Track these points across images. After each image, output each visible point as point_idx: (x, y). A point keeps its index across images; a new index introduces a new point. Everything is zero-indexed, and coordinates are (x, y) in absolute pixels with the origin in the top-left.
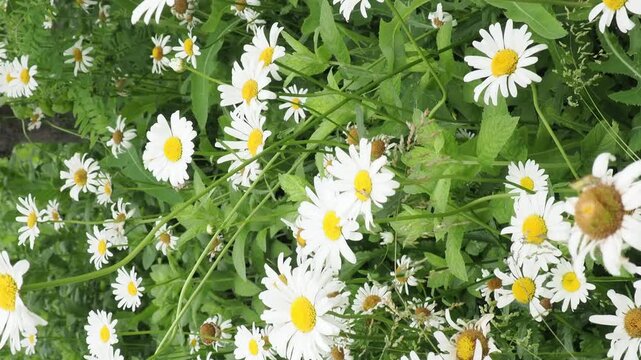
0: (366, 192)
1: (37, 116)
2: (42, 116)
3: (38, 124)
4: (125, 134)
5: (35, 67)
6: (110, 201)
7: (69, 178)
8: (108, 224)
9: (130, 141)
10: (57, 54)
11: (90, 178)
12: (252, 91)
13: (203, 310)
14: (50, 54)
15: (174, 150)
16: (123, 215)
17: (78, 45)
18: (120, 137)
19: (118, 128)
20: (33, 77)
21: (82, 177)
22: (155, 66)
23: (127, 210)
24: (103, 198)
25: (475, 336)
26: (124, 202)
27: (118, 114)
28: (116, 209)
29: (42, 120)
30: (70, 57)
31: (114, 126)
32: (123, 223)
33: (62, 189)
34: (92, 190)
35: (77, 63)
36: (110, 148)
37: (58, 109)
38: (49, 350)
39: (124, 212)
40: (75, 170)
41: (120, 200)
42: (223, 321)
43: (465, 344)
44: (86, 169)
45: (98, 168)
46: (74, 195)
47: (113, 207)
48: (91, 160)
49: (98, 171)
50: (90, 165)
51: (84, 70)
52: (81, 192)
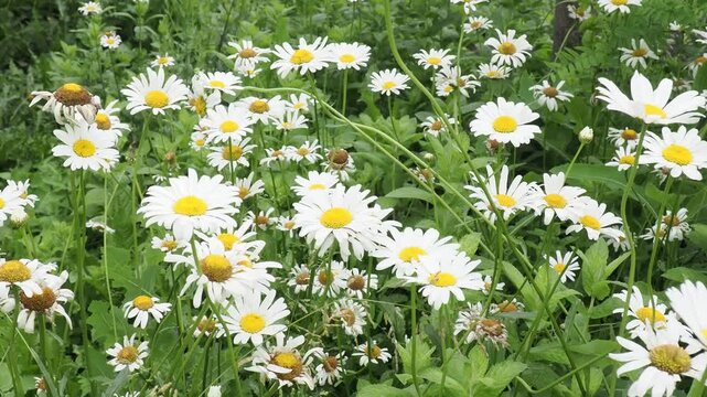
0: (434, 281)
1: (582, 15)
2: (581, 19)
3: (573, 15)
4: (553, 99)
5: (628, 11)
6: (482, 75)
7: (509, 38)
8: (457, 70)
9: (545, 103)
10: (641, 32)
11: (506, 58)
12: (555, 203)
13: (367, 165)
14: (641, 26)
15: (505, 125)
16: (463, 85)
17: (650, 54)
18: (551, 94)
19: (561, 93)
20: (618, 10)
21: (508, 50)
22: (617, 131)
23: (468, 90)
24: (485, 70)
25: (296, 371)
26: (477, 87)
27: (574, 94)
28: (471, 79)
29: (577, 19)
30: (638, 44)
31: (563, 89)
32: (455, 84)
33: (498, 30)
34: (494, 59)
35: (631, 52)
36: (541, 84)
37: (587, 35)
38: (351, 16)
39: (467, 86)
40: (515, 44)
41: (479, 84)
42: (349, 174)
43: (290, 361)
44: (516, 54)
45: (515, 66)
46: (491, 41)
47: (473, 76)
48: (524, 59)
49: (512, 66)
50: (518, 59)
51: (623, 58)
52: (493, 48)
